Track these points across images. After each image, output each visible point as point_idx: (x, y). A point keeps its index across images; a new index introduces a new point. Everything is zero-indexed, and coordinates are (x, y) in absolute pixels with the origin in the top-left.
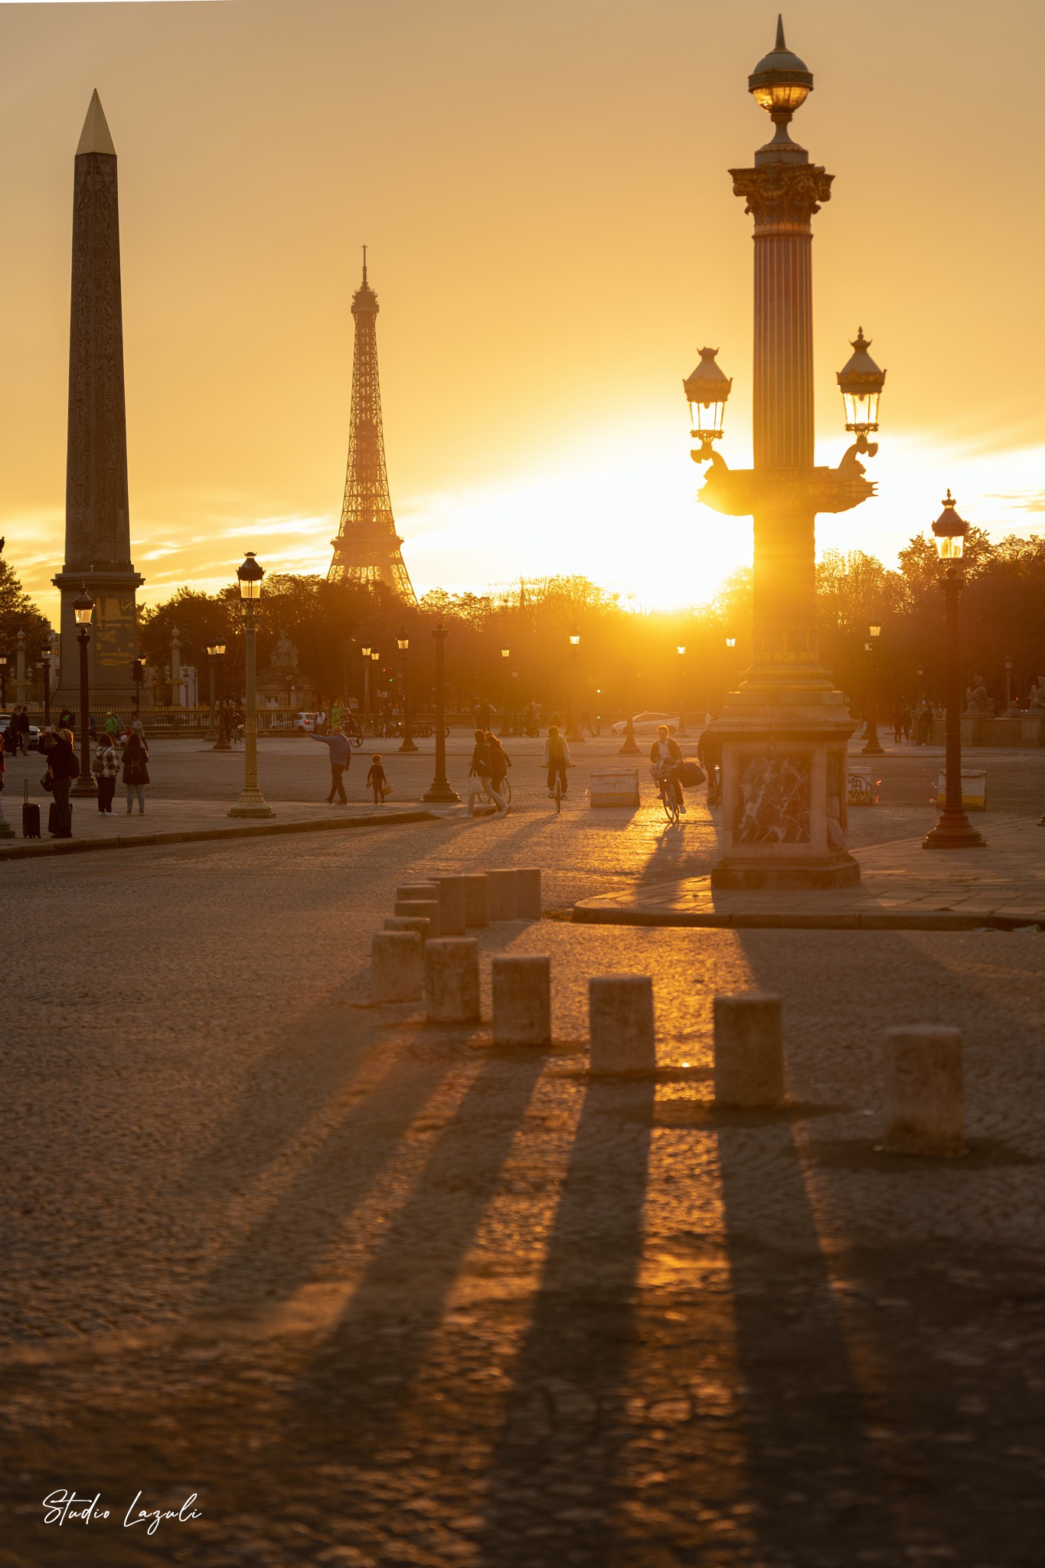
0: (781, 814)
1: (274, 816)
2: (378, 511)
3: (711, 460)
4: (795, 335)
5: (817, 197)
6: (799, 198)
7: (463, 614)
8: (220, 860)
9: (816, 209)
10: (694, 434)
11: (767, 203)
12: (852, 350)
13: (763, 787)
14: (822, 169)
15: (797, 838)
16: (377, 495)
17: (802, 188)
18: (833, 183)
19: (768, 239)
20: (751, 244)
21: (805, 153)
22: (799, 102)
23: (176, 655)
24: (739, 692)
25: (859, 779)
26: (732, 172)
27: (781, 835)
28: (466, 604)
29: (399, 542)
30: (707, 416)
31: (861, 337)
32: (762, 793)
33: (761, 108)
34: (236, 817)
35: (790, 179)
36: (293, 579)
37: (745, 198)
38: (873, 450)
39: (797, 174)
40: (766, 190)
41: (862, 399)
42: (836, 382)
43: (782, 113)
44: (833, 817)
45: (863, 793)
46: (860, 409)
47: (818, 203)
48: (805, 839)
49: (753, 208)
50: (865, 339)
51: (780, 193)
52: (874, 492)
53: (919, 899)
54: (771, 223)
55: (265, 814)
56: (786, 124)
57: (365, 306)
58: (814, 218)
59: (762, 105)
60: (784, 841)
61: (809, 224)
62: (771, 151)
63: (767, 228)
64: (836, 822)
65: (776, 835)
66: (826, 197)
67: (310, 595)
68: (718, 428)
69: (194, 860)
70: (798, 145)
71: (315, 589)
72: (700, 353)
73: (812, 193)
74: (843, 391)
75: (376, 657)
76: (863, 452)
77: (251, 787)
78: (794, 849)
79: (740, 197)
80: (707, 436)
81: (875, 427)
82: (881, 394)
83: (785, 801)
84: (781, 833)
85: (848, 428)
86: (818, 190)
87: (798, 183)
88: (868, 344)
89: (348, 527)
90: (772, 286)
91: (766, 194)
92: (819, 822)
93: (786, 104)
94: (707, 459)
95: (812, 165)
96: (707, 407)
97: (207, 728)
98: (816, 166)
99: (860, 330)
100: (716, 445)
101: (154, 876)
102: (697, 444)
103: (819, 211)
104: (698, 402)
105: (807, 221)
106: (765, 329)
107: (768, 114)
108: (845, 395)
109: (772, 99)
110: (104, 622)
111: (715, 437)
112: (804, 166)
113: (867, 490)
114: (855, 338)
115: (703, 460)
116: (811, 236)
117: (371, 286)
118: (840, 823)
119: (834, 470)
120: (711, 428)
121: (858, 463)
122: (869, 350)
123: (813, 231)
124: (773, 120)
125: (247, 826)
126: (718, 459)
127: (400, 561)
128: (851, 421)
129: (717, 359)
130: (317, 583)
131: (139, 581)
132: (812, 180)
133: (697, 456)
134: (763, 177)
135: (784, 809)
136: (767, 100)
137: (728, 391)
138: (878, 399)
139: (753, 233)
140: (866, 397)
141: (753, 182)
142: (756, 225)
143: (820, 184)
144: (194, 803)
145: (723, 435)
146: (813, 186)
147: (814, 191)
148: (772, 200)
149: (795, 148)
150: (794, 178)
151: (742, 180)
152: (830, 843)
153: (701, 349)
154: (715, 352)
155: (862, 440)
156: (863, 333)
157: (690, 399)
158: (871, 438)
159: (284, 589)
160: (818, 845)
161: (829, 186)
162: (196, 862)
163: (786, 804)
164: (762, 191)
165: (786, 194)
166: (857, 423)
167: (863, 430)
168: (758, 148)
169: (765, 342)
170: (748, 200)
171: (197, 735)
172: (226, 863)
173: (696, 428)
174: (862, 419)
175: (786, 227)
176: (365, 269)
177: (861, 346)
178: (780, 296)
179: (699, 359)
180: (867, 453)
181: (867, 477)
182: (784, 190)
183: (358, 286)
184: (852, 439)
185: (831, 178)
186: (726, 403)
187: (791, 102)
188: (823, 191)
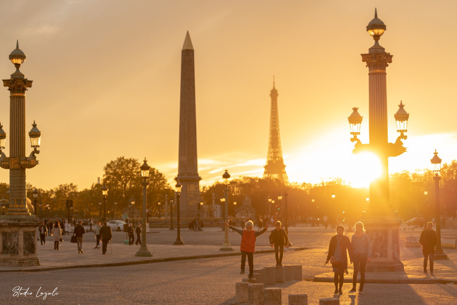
0: (379, 249)
1: (233, 250)
2: (278, 157)
3: (356, 141)
4: (381, 103)
5: (387, 62)
6: (382, 62)
7: (303, 188)
8: (212, 263)
9: (387, 65)
10: (351, 133)
11: (372, 64)
12: (399, 108)
13: (373, 240)
14: (389, 54)
15: (384, 256)
16: (278, 152)
17: (383, 59)
18: (393, 58)
19: (373, 75)
20: (368, 76)
21: (384, 49)
22: (382, 34)
23: (214, 202)
24: (365, 212)
25: (416, 239)
26: (362, 55)
27: (379, 255)
28: (303, 185)
29: (284, 166)
30: (355, 128)
31: (401, 103)
32: (372, 242)
33: (370, 36)
34: (222, 250)
35: (379, 56)
36: (250, 178)
37: (366, 62)
38: (405, 138)
39: (381, 55)
40: (372, 60)
41: (402, 122)
42: (394, 117)
43: (377, 37)
44: (395, 250)
45: (417, 243)
46: (402, 125)
47: (388, 64)
48: (386, 256)
49: (369, 65)
50: (402, 104)
51: (376, 61)
52: (406, 150)
53: (420, 275)
54: (374, 70)
55: (231, 250)
56: (378, 40)
57: (274, 94)
58: (387, 68)
59: (371, 35)
60: (379, 257)
61: (385, 70)
62: (373, 48)
63: (372, 71)
64: (396, 252)
65: (377, 255)
66: (390, 62)
67: (256, 183)
68: (358, 132)
69: (204, 263)
70: (382, 47)
71: (257, 181)
72: (353, 109)
73: (386, 61)
74: (396, 120)
75: (273, 202)
76: (402, 138)
77: (227, 241)
78: (383, 260)
79: (364, 62)
80: (355, 134)
81: (406, 131)
82: (408, 121)
83: (380, 245)
84: (378, 254)
85: (398, 131)
86: (388, 60)
87: (381, 58)
88: (404, 106)
89: (269, 162)
90: (374, 89)
91: (372, 61)
92: (390, 251)
93: (378, 34)
94: (355, 141)
95: (386, 53)
96: (355, 125)
97: (221, 224)
98: (387, 53)
99: (401, 102)
100: (358, 137)
101: (190, 268)
102: (352, 136)
103: (389, 66)
104: (352, 124)
105: (385, 69)
106: (372, 102)
107: (373, 38)
108: (397, 121)
109: (374, 33)
110: (190, 191)
111: (357, 134)
112: (383, 53)
113: (404, 150)
114: (399, 104)
115: (354, 141)
116: (386, 74)
117: (276, 88)
118: (397, 252)
119: (394, 144)
120: (356, 132)
121: (401, 142)
122: (404, 108)
123: (387, 72)
124: (374, 39)
125: (224, 253)
126: (359, 141)
127: (285, 172)
128: (399, 129)
129: (358, 111)
130: (258, 179)
131: (200, 179)
132: (386, 57)
133: (352, 140)
134: (371, 56)
135: (380, 247)
136: (373, 34)
137: (362, 120)
138: (407, 122)
139: (368, 73)
140: (403, 122)
141: (368, 58)
142: (369, 71)
143: (389, 58)
144: (211, 246)
145: (360, 134)
146: (386, 58)
147: (387, 60)
148: (374, 63)
149: (381, 47)
150: (381, 56)
151: (365, 57)
152: (394, 257)
153: (353, 108)
154: (358, 109)
155: (402, 135)
156: (402, 102)
157: (350, 123)
158: (405, 134)
159: (247, 181)
160: (390, 258)
161: (392, 59)
162: (205, 264)
163: (380, 246)
164: (371, 60)
165: (378, 61)
166: (401, 129)
167: (402, 132)
168: (370, 47)
169: (372, 105)
170: (367, 63)
171: (218, 226)
172: (213, 264)
173: (352, 132)
174: (402, 129)
175: (378, 71)
176: (274, 83)
177: (401, 106)
178: (376, 92)
179: (353, 111)
180: (404, 139)
181: (404, 146)
182: (377, 60)
183: (272, 88)
184: (399, 134)
185: (392, 56)
186: (361, 124)
187: (379, 34)
188: (390, 60)
